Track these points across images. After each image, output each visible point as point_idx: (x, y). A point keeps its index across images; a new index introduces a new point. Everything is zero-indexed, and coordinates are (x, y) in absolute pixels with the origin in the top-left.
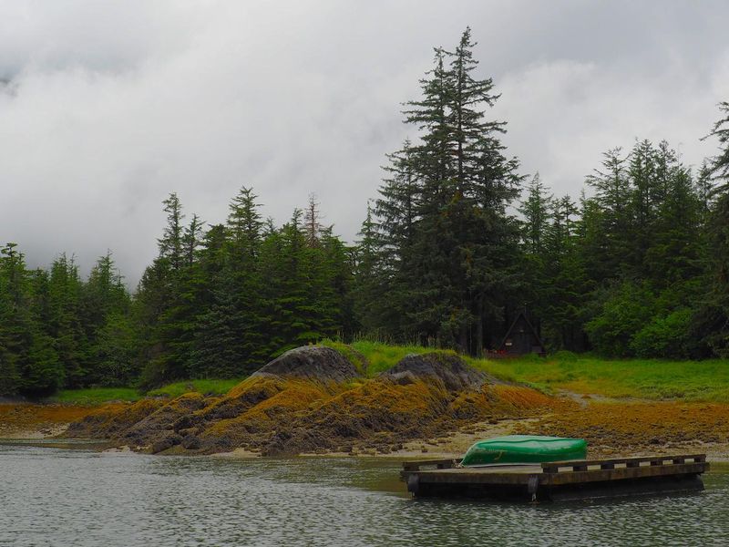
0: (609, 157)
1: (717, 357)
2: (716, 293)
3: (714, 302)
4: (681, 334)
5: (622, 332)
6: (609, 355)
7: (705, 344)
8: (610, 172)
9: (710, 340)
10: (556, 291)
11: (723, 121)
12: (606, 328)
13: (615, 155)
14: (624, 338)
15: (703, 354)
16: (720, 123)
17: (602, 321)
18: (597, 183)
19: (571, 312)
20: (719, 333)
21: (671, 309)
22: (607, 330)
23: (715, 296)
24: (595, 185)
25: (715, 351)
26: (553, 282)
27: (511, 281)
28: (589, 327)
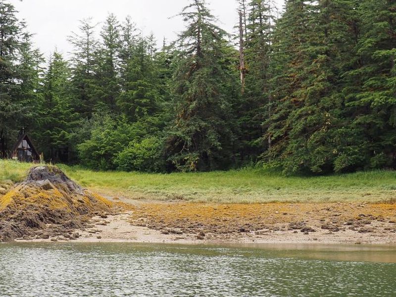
0: (84, 23)
1: (179, 171)
2: (179, 127)
3: (179, 133)
4: (154, 155)
5: (106, 152)
6: (95, 168)
7: (171, 162)
8: (84, 35)
9: (175, 159)
10: (52, 120)
11: (187, 7)
12: (95, 148)
13: (87, 23)
14: (108, 156)
15: (170, 168)
16: (185, 8)
17: (90, 143)
18: (74, 41)
19: (64, 136)
20: (180, 154)
21: (142, 136)
22: (95, 150)
23: (179, 129)
24: (73, 43)
25: (178, 166)
26: (49, 113)
27: (24, 112)
28: (81, 147)
